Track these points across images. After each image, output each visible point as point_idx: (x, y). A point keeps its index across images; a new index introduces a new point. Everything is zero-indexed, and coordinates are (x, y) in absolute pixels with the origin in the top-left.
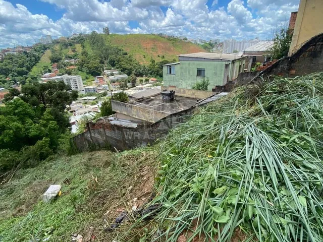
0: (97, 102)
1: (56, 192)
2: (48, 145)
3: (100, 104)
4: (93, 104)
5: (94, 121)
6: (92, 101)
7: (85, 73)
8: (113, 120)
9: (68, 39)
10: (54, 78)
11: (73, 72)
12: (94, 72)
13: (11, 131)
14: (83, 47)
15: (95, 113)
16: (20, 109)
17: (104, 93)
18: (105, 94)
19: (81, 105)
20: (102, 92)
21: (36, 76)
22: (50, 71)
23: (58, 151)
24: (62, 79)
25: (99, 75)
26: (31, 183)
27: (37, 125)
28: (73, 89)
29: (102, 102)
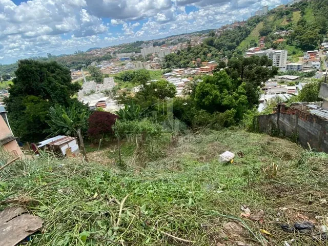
0: (297, 83)
1: (230, 158)
2: (233, 116)
3: (301, 86)
4: (291, 85)
5: (287, 105)
6: (291, 81)
7: (294, 47)
8: (314, 109)
9: (287, 6)
10: (257, 52)
11: (280, 45)
12: (307, 45)
13: (211, 97)
14: (303, 13)
15: (291, 96)
16: (222, 80)
17: (311, 73)
18: (310, 75)
19: (276, 83)
20: (309, 71)
21: (241, 50)
22: (256, 45)
23: (240, 124)
24: (265, 53)
25: (313, 48)
26: (213, 141)
27: (230, 96)
28: (274, 65)
29: (304, 84)
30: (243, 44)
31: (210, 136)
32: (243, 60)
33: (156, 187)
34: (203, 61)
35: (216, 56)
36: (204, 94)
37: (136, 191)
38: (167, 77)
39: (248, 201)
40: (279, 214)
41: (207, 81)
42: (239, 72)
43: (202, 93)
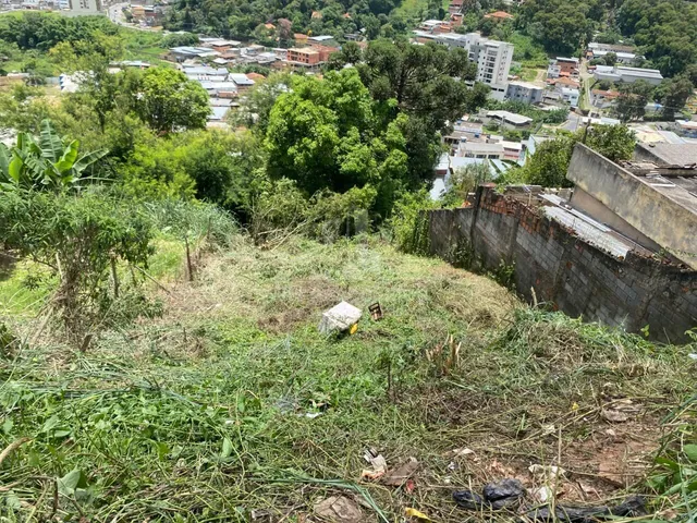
0: (526, 136)
1: (348, 322)
2: (368, 205)
3: (534, 143)
4: (512, 137)
5: (499, 191)
6: (512, 128)
7: (529, 40)
10: (443, 36)
11: (500, 29)
12: (557, 41)
13: (313, 145)
15: (509, 166)
16: (347, 98)
17: (558, 113)
18: (557, 118)
19: (479, 129)
20: (554, 108)
21: (405, 21)
22: (441, 15)
23: (382, 230)
24: (462, 43)
25: (568, 52)
26: (308, 273)
27: (366, 148)
28: (479, 78)
29: (540, 140)
31: (303, 256)
32: (408, 51)
33: (118, 411)
34: (299, 31)
35: (337, 22)
36: (296, 132)
37: (47, 427)
38: (182, 58)
39: (382, 438)
40: (451, 466)
41: (306, 95)
42: (393, 82)
43: (290, 126)
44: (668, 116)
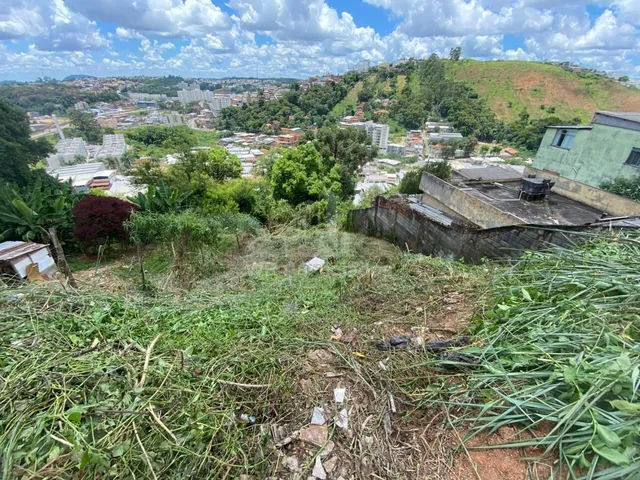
0: (398, 170)
1: (319, 267)
2: (324, 210)
3: (402, 174)
4: (391, 171)
5: (386, 197)
6: (391, 167)
7: (396, 123)
8: (414, 202)
9: (391, 65)
10: (354, 124)
11: (382, 118)
12: (410, 122)
13: (295, 182)
14: (409, 80)
15: (391, 186)
16: (309, 158)
17: (413, 158)
18: (412, 161)
19: (375, 169)
20: (411, 155)
21: (335, 118)
22: (353, 113)
23: (332, 221)
24: (364, 126)
25: (416, 128)
26: (297, 245)
27: (320, 182)
28: (373, 144)
29: (405, 172)
30: (337, 108)
31: (294, 237)
32: (338, 132)
33: (209, 318)
34: (283, 126)
35: (302, 120)
36: (286, 176)
37: (175, 327)
38: (226, 144)
39: (339, 320)
40: (374, 331)
41: (289, 158)
42: (331, 148)
43: (283, 174)
44: (466, 155)
